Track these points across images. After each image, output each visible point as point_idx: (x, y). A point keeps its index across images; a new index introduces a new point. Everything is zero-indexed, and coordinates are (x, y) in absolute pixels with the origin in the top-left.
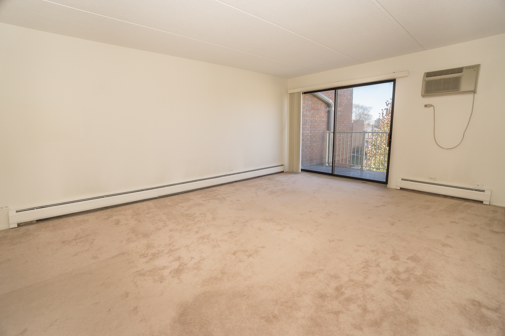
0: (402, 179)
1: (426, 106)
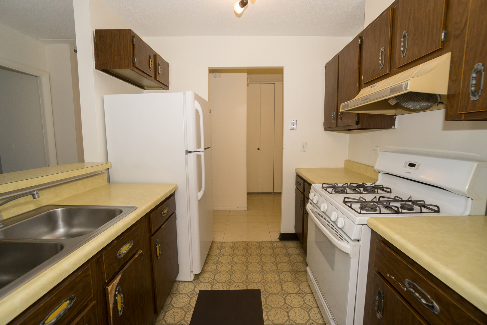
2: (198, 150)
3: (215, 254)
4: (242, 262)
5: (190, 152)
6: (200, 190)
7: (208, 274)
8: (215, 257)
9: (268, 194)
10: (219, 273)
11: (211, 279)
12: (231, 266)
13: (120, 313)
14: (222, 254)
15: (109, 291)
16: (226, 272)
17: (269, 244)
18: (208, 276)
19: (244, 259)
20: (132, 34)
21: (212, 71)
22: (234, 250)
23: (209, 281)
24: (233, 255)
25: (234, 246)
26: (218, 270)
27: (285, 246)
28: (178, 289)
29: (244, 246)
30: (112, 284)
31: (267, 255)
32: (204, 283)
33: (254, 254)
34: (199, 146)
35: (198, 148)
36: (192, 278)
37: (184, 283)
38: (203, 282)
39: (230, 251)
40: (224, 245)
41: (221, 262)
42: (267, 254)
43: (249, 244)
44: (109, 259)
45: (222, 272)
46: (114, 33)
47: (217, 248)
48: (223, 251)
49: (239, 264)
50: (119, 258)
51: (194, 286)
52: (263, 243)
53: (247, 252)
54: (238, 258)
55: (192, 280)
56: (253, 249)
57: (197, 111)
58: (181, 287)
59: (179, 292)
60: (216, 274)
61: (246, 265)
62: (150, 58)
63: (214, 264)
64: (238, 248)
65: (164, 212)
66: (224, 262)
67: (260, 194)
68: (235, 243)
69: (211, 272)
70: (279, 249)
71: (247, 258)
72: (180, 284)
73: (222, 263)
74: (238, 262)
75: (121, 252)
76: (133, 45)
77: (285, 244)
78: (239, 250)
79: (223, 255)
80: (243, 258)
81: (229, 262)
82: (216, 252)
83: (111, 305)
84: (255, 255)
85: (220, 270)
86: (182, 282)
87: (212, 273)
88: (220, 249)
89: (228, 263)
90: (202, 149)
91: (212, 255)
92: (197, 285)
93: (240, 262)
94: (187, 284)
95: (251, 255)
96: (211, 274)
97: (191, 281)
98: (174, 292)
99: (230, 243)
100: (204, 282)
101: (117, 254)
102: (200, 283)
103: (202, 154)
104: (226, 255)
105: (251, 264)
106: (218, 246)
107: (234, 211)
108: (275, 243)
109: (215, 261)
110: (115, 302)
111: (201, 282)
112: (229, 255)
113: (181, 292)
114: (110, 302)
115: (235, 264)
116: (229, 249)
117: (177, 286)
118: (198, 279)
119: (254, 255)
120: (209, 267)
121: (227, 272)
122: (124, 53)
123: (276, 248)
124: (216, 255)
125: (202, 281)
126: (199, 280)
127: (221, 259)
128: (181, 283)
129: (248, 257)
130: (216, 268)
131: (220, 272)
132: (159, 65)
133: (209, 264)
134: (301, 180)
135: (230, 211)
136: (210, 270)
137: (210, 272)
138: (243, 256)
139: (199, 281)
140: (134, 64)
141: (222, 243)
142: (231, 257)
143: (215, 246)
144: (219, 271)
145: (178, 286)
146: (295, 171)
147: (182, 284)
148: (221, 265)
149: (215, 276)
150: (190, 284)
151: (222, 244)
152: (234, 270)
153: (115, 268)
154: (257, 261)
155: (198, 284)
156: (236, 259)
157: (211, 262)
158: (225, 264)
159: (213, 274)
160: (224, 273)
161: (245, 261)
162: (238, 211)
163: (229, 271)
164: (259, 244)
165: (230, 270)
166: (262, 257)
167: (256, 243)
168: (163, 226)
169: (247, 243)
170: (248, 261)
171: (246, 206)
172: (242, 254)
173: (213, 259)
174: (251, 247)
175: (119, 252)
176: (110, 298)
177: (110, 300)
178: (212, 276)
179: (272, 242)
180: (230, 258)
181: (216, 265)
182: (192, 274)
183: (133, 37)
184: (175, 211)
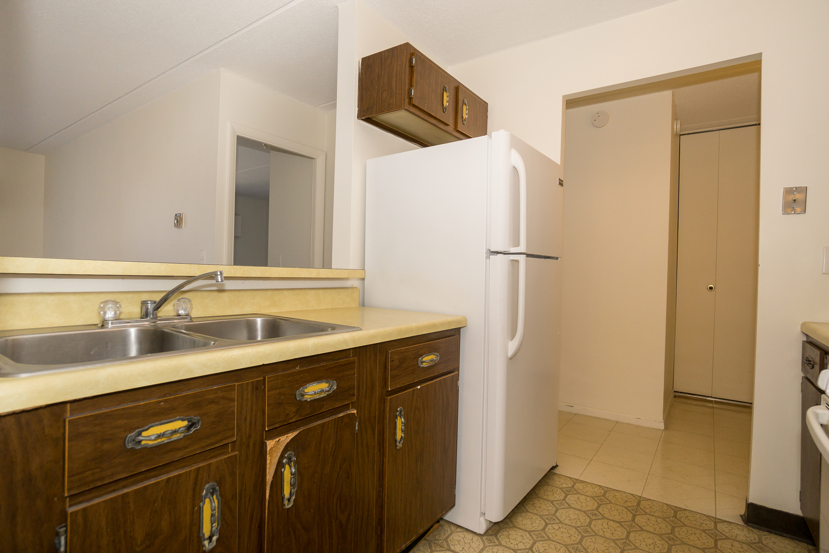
2: (513, 250)
3: (551, 498)
4: (613, 538)
5: (496, 253)
6: (513, 335)
7: (520, 533)
8: (548, 505)
9: (738, 406)
10: (545, 540)
11: (524, 547)
12: (580, 537)
13: (286, 502)
14: (568, 504)
15: (268, 449)
16: (564, 545)
17: (706, 522)
18: (519, 539)
19: (620, 533)
20: (411, 50)
22: (599, 505)
23: (518, 550)
24: (593, 515)
25: (604, 496)
26: (546, 535)
27: (759, 542)
28: (449, 539)
29: (629, 504)
30: (277, 440)
31: (689, 545)
32: (506, 549)
33: (652, 530)
34: (516, 243)
35: (513, 246)
36: (481, 528)
37: (466, 533)
38: (504, 546)
39: (588, 504)
40: (578, 486)
41: (558, 520)
42: (691, 543)
43: (643, 503)
44: (278, 391)
45: (553, 541)
46: (385, 55)
47: (561, 489)
48: (571, 499)
49: (603, 540)
50: (300, 400)
51: (482, 546)
52: (687, 513)
53: (633, 520)
54: (605, 525)
55: (482, 532)
56: (653, 518)
57: (515, 170)
58: (456, 538)
59: (448, 545)
60: (539, 541)
61: (620, 548)
62: (444, 90)
63: (541, 517)
64: (611, 502)
65: (424, 359)
66: (567, 522)
67: (711, 402)
68: (607, 490)
69: (529, 532)
70: (736, 544)
71: (629, 533)
72: (456, 532)
73: (561, 522)
74: (601, 533)
75: (306, 391)
76: (411, 67)
77: (760, 539)
78: (613, 509)
79: (570, 507)
80: (619, 529)
81: (579, 527)
82: (554, 493)
83: (269, 477)
84: (653, 533)
85: (550, 536)
86: (461, 530)
87: (530, 535)
88: (567, 492)
89: (576, 528)
90: (522, 247)
91: (545, 499)
92: (489, 546)
93: (608, 535)
94: (470, 536)
95: (642, 530)
96: (528, 536)
97: (480, 535)
98: (441, 542)
99: (595, 486)
100: (506, 547)
101: (296, 391)
102: (497, 545)
103: (521, 259)
104: (575, 509)
105: (634, 549)
106: (564, 486)
107: (629, 424)
108: (726, 525)
109: (547, 513)
110: (278, 475)
111: (500, 544)
112: (585, 512)
113: (452, 548)
114: (267, 471)
115: (592, 536)
116: (588, 499)
117: (449, 532)
118: (496, 535)
119: (651, 533)
120: (529, 522)
121: (566, 546)
122: (396, 84)
123: (727, 538)
124: (552, 502)
125: (502, 542)
126: (497, 539)
127: (562, 514)
128: (459, 530)
129: (633, 531)
130: (544, 529)
131: (549, 539)
132: (464, 103)
133: (529, 514)
134: (815, 350)
135: (617, 422)
136: (529, 527)
137: (526, 531)
138: (618, 525)
139: (496, 541)
140: (410, 99)
141: (576, 481)
142: (589, 517)
143: (558, 483)
144: (548, 537)
145: (451, 534)
146: (799, 329)
147: (460, 534)
148: (556, 527)
149: (534, 543)
150: (476, 538)
151: (575, 484)
152: (584, 549)
153: (288, 414)
154: (656, 549)
155: (493, 546)
156: (598, 526)
157: (535, 511)
158: (568, 527)
159: (533, 538)
160: (558, 546)
161: (622, 537)
162: (637, 426)
163: (572, 544)
164: (673, 512)
165: (574, 544)
166: (675, 545)
167: (665, 507)
168: (419, 387)
169: (640, 500)
170: (630, 541)
171: (662, 419)
172: (618, 518)
173: (542, 507)
174: (648, 511)
175: (301, 388)
176: (268, 462)
177: (268, 466)
178: (528, 542)
179: (715, 518)
180: (584, 519)
181: (545, 522)
182: (482, 519)
183: (412, 54)
184: (458, 369)
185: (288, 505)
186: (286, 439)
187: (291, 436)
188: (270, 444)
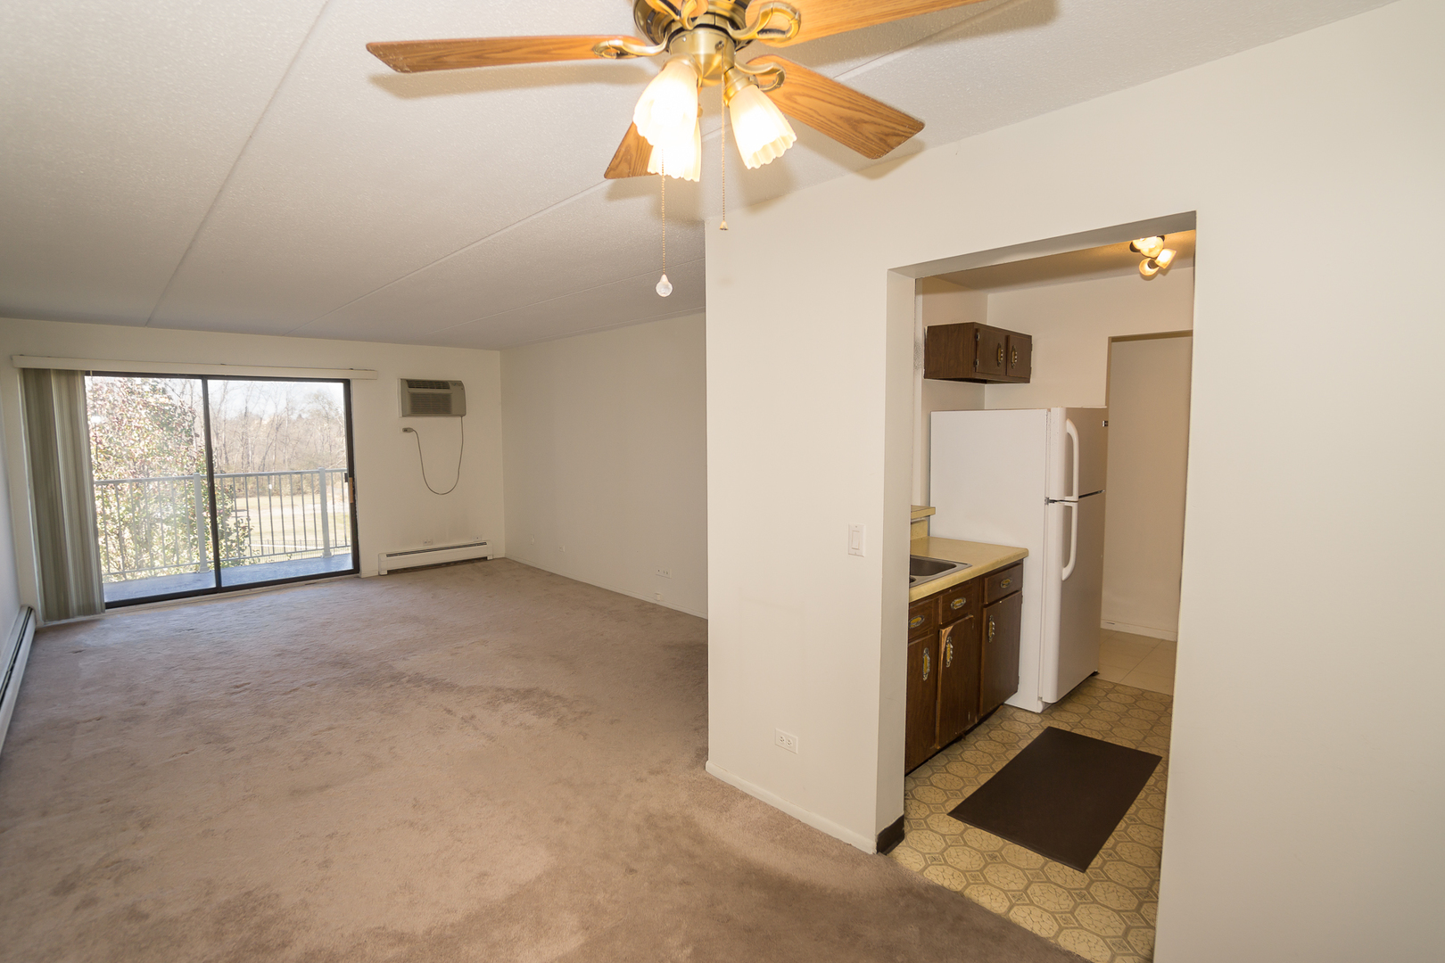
0: (388, 556)
1: (406, 430)
2: (1067, 498)
5: (1054, 501)
6: (1066, 563)
10: (1091, 719)
12: (1119, 718)
13: (947, 664)
15: (942, 635)
16: (1105, 721)
18: (1069, 717)
20: (975, 327)
21: (1114, 340)
22: (1137, 701)
24: (1131, 706)
25: (1141, 695)
26: (1091, 716)
30: (946, 629)
34: (1070, 493)
35: (1067, 495)
36: (1038, 708)
38: (1057, 720)
39: (1127, 699)
41: (1101, 708)
45: (1097, 719)
46: (951, 329)
47: (1102, 689)
49: (1138, 720)
50: (953, 609)
51: (1040, 720)
55: (1039, 711)
57: (1069, 437)
60: (1086, 719)
62: (999, 346)
63: (1086, 706)
65: (1004, 583)
66: (1108, 709)
69: (1077, 713)
73: (1103, 710)
74: (1136, 717)
75: (955, 604)
76: (976, 342)
79: (1110, 701)
80: (1152, 715)
81: (1118, 712)
86: (1021, 710)
87: (1078, 716)
89: (1115, 713)
90: (1075, 497)
91: (1088, 696)
93: (1143, 718)
97: (1037, 713)
99: (1133, 688)
101: (952, 604)
102: (1052, 720)
103: (1074, 506)
104: (1116, 702)
106: (1105, 687)
111: (1055, 720)
112: (1123, 704)
113: (1018, 720)
118: (1050, 714)
120: (1075, 708)
121: (1107, 722)
122: (963, 356)
125: (1056, 718)
126: (1052, 717)
127: (1103, 705)
130: (1089, 713)
132: (1013, 349)
133: (1076, 704)
138: (1152, 712)
140: (976, 368)
143: (1099, 685)
145: (1014, 712)
147: (1021, 713)
148: (1099, 712)
151: (1115, 686)
152: (1122, 724)
153: (948, 617)
156: (1135, 713)
157: (1081, 703)
160: (1101, 722)
161: (1154, 719)
163: (1112, 722)
165: (1114, 721)
168: (1001, 602)
178: (1076, 719)
180: (1122, 709)
182: (1040, 702)
183: (977, 330)
184: (1021, 589)
185: (948, 666)
186: (949, 629)
187: (951, 627)
188: (944, 631)
